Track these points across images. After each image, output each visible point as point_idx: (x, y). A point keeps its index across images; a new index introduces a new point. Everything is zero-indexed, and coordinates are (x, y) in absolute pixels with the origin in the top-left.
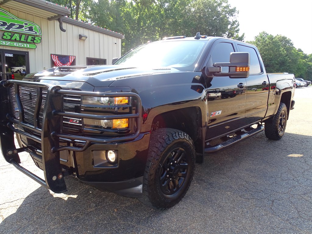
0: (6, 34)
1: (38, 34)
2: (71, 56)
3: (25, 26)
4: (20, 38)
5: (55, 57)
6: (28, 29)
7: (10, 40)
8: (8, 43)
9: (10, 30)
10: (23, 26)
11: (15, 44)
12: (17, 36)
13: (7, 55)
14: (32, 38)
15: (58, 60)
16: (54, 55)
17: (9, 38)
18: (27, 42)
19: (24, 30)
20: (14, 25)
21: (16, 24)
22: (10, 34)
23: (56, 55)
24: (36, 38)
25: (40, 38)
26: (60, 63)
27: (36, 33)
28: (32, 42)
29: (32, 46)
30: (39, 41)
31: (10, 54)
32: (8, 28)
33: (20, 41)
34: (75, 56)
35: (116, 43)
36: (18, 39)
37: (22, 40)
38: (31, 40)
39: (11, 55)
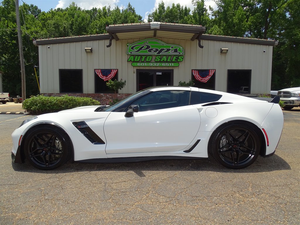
0: (157, 57)
1: (181, 54)
2: (211, 70)
3: (172, 49)
4: (167, 59)
5: (195, 72)
6: (174, 51)
7: (160, 62)
8: (158, 64)
9: (160, 54)
10: (169, 50)
11: (163, 64)
12: (165, 58)
13: (157, 73)
14: (176, 58)
15: (198, 74)
16: (194, 70)
17: (159, 60)
18: (172, 62)
19: (171, 53)
20: (163, 49)
21: (165, 48)
22: (160, 57)
23: (196, 70)
24: (180, 58)
25: (182, 57)
26: (199, 77)
27: (180, 53)
28: (176, 61)
29: (176, 64)
30: (182, 60)
31: (160, 72)
32: (159, 53)
33: (167, 62)
34: (215, 70)
35: (264, 52)
36: (165, 60)
37: (169, 60)
38: (176, 60)
39: (160, 74)
